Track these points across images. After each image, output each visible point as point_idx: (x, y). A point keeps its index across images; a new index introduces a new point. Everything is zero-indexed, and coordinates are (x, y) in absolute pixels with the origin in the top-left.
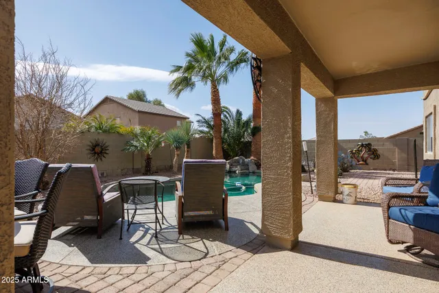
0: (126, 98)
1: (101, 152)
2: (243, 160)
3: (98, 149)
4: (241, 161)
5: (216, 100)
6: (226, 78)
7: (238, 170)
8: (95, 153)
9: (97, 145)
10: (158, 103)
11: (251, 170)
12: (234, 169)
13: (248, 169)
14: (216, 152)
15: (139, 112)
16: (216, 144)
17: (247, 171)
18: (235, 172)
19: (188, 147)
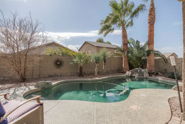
0: (95, 42)
1: (60, 65)
2: (141, 70)
3: (59, 63)
4: (139, 71)
5: (125, 36)
6: (131, 23)
7: (136, 75)
8: (57, 65)
9: (58, 61)
10: (109, 43)
11: (145, 76)
12: (133, 75)
13: (143, 76)
14: (124, 65)
15: (97, 47)
16: (124, 61)
17: (142, 77)
18: (134, 77)
19: (105, 62)
